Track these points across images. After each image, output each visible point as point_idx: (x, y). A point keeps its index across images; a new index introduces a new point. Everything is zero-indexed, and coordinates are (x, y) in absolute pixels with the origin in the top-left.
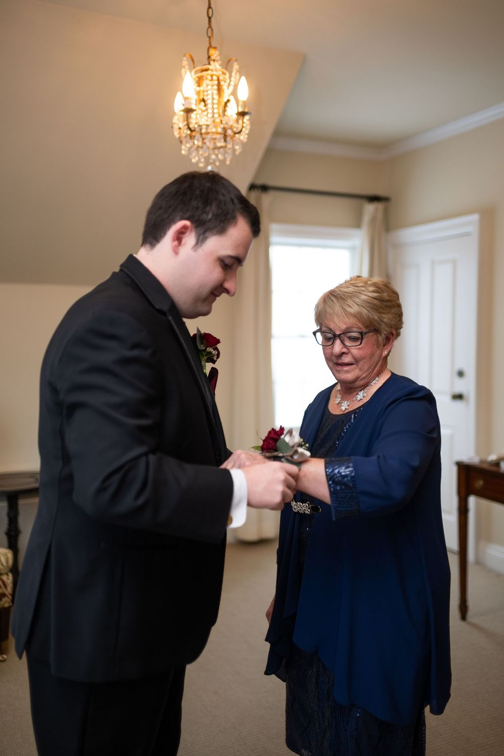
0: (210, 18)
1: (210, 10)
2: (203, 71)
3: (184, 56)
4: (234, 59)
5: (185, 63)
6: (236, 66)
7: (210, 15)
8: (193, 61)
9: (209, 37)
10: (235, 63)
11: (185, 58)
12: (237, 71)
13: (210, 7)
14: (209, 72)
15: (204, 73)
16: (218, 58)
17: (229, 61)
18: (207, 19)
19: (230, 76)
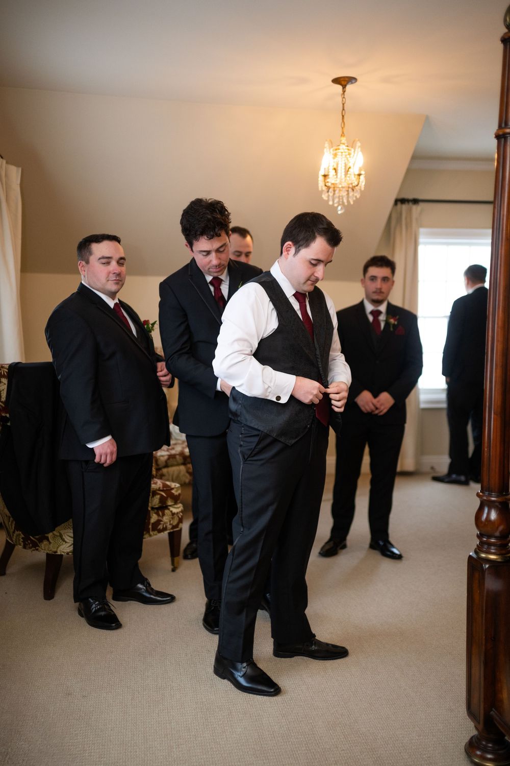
0: (343, 116)
1: (344, 112)
2: (336, 150)
3: (326, 140)
4: (357, 139)
5: (327, 145)
6: (359, 144)
7: (343, 114)
8: (332, 143)
9: (342, 128)
10: (358, 142)
11: (327, 142)
12: (359, 147)
13: (343, 109)
14: (340, 151)
15: (337, 151)
16: (346, 142)
17: (354, 142)
18: (341, 116)
19: (354, 152)
